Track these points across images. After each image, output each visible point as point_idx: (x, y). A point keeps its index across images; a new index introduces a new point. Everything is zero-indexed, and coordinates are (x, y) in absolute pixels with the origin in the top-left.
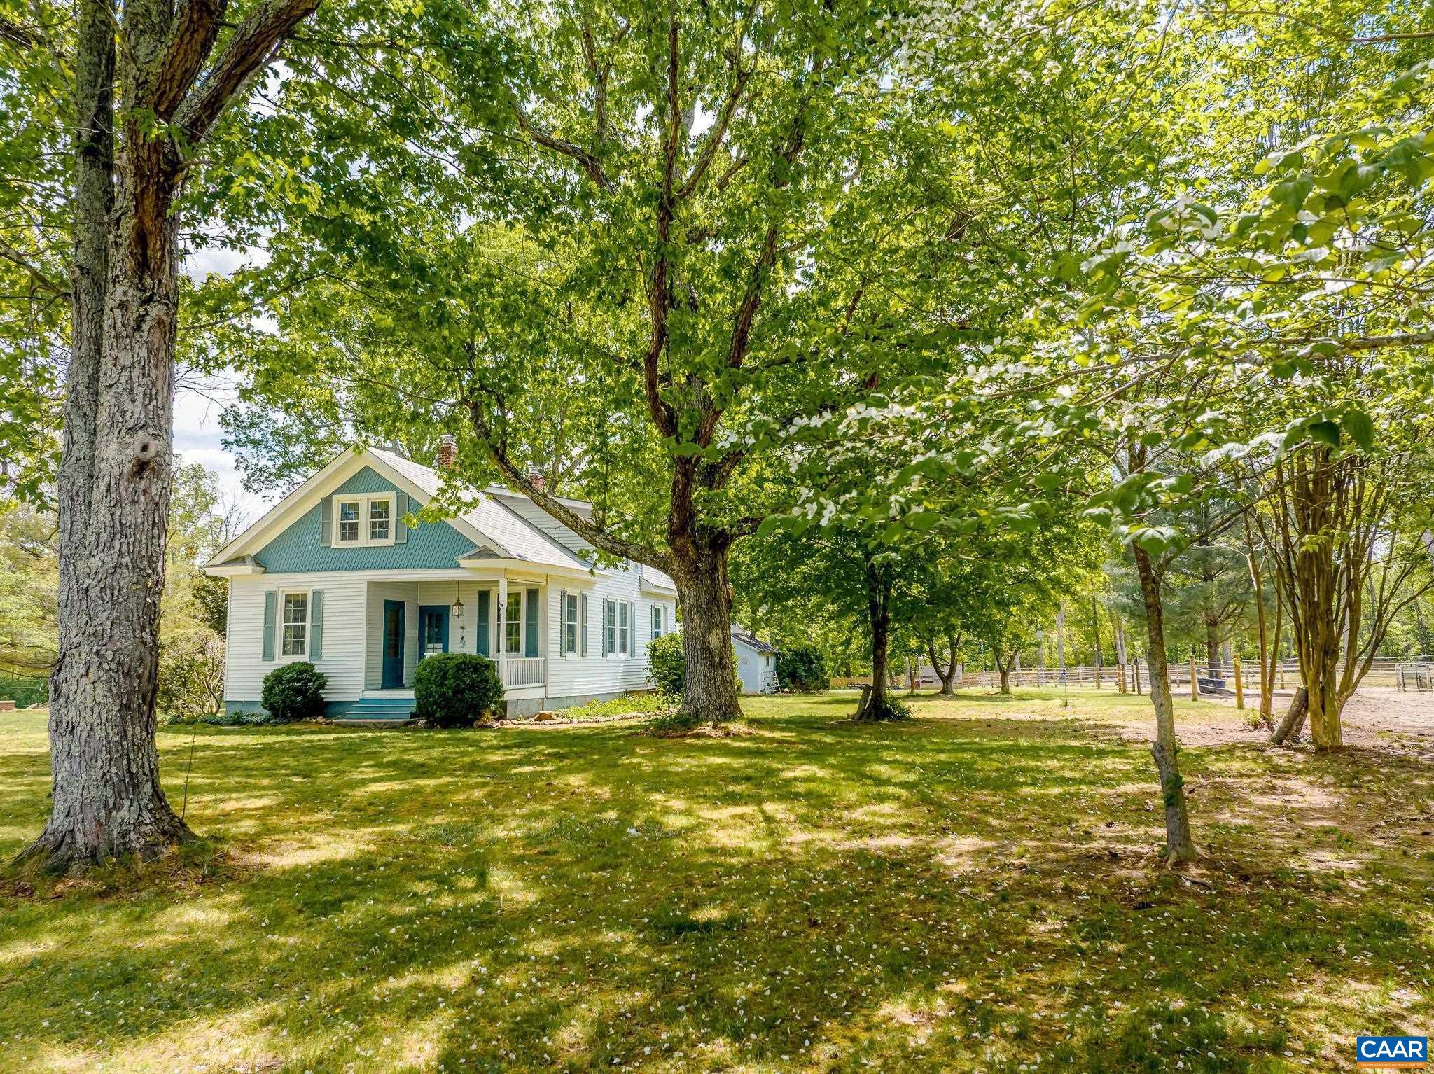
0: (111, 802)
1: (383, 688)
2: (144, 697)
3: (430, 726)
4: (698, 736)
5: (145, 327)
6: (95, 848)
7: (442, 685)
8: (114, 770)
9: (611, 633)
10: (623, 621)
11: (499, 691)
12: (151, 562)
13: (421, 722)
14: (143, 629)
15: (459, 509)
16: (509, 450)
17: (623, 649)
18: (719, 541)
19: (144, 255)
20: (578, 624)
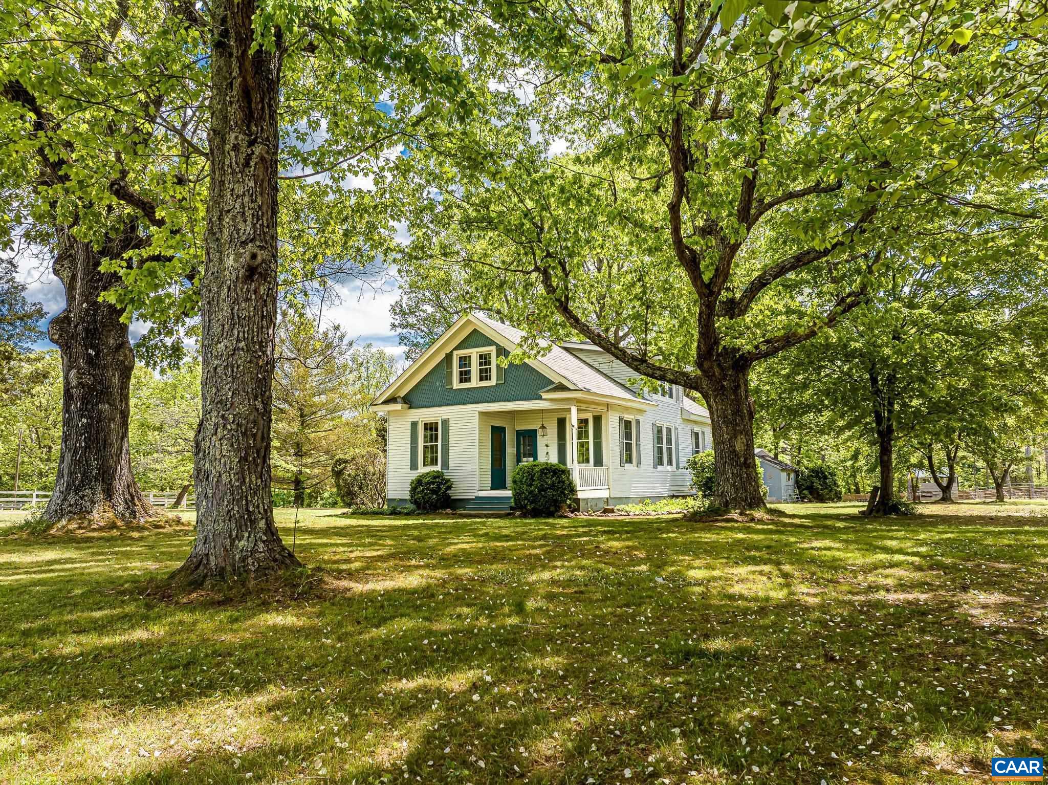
0: (234, 533)
1: (492, 489)
2: (258, 452)
3: (524, 516)
4: (728, 521)
5: (252, 164)
6: (223, 569)
7: (531, 485)
8: (236, 508)
9: (660, 450)
10: (669, 441)
11: (573, 491)
12: (261, 346)
13: (518, 513)
14: (256, 399)
15: (538, 353)
16: (571, 303)
17: (670, 463)
18: (742, 363)
19: (250, 108)
20: (634, 442)
